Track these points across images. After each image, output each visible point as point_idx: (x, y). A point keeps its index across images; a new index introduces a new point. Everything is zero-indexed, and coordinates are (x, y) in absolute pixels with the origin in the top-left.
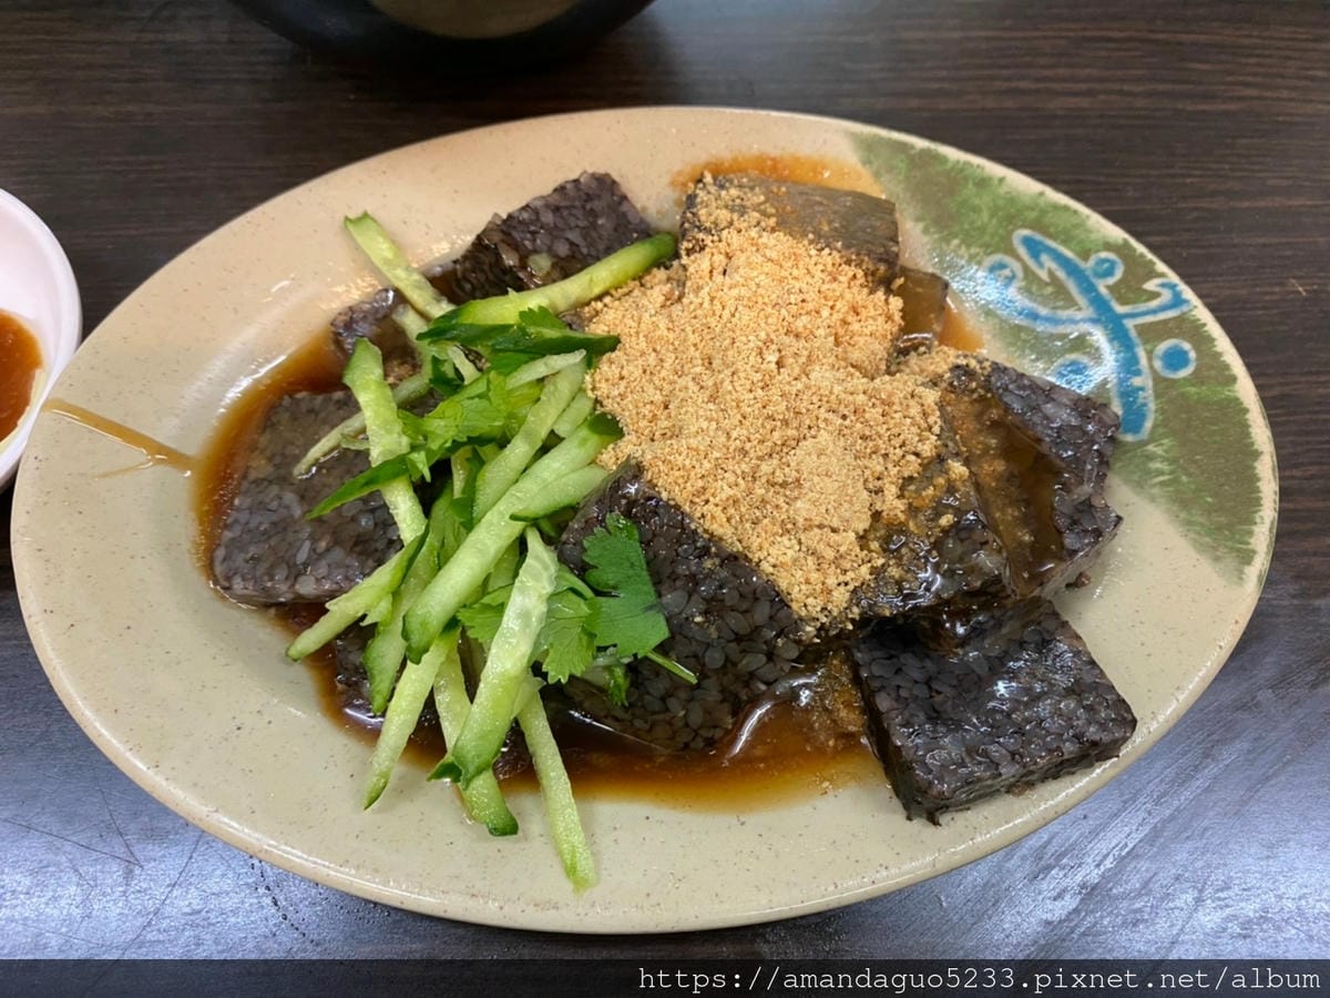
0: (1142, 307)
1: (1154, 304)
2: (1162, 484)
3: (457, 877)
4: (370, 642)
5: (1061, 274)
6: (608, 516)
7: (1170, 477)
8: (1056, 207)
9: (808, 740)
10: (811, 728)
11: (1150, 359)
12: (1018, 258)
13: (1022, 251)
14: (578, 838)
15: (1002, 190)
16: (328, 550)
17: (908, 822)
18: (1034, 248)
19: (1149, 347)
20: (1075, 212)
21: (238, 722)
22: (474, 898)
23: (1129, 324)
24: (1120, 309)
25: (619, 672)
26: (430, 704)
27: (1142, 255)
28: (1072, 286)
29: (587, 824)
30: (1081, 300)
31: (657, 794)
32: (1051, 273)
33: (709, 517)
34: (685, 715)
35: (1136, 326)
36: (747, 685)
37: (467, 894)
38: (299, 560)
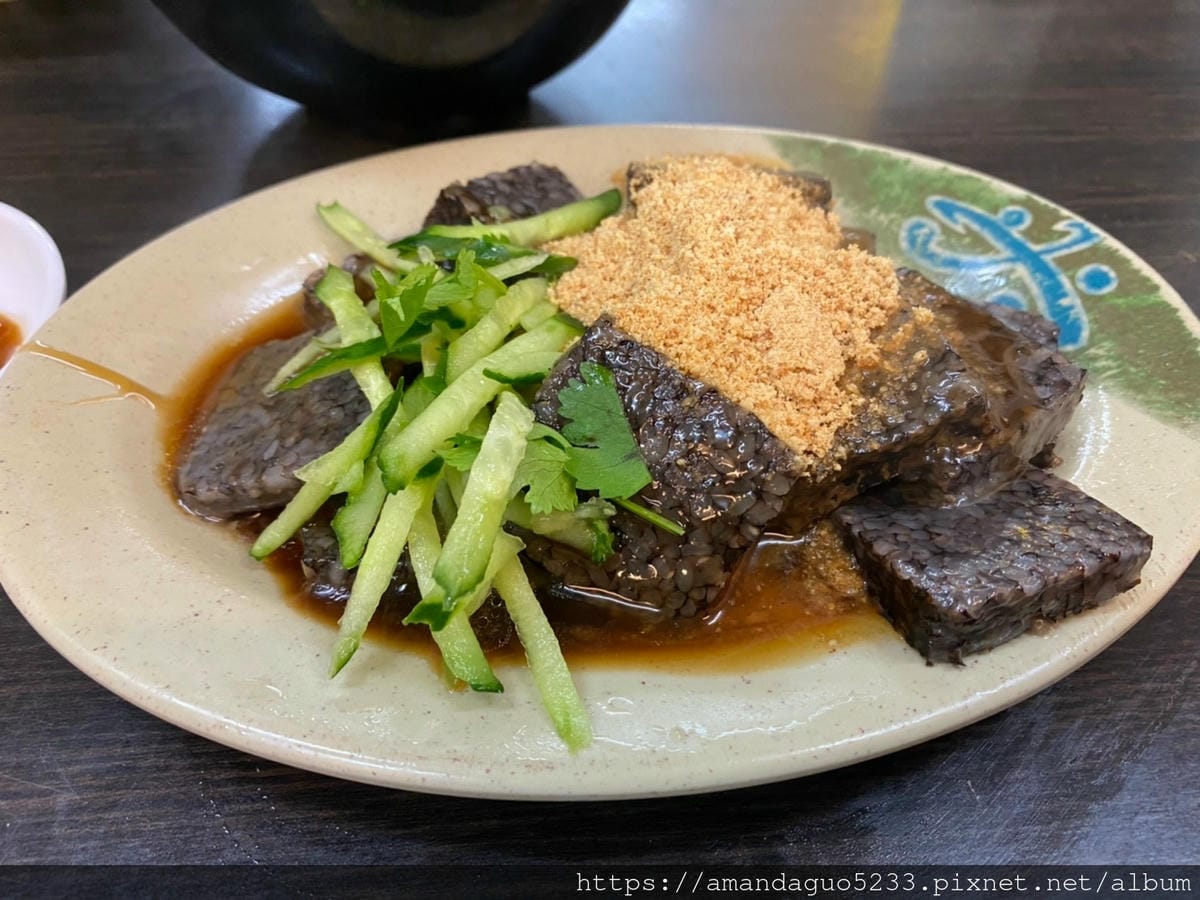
0: (1056, 244)
1: (1066, 240)
2: (1110, 377)
3: (436, 743)
4: (340, 509)
5: (975, 227)
6: (582, 364)
7: (1119, 370)
8: (960, 178)
9: (806, 605)
10: (808, 594)
11: (1073, 283)
12: (933, 217)
13: (937, 213)
14: (570, 697)
15: (910, 168)
16: (297, 443)
17: (929, 668)
18: (948, 210)
19: (1070, 273)
20: (978, 180)
21: (195, 610)
22: (457, 762)
23: (1048, 258)
24: (1036, 248)
25: (603, 527)
26: (405, 557)
27: (1046, 206)
28: (987, 235)
29: (580, 689)
30: (998, 245)
31: (651, 662)
32: (966, 227)
33: (684, 355)
34: (673, 577)
35: (1055, 260)
36: (737, 530)
37: (449, 758)
38: (267, 456)
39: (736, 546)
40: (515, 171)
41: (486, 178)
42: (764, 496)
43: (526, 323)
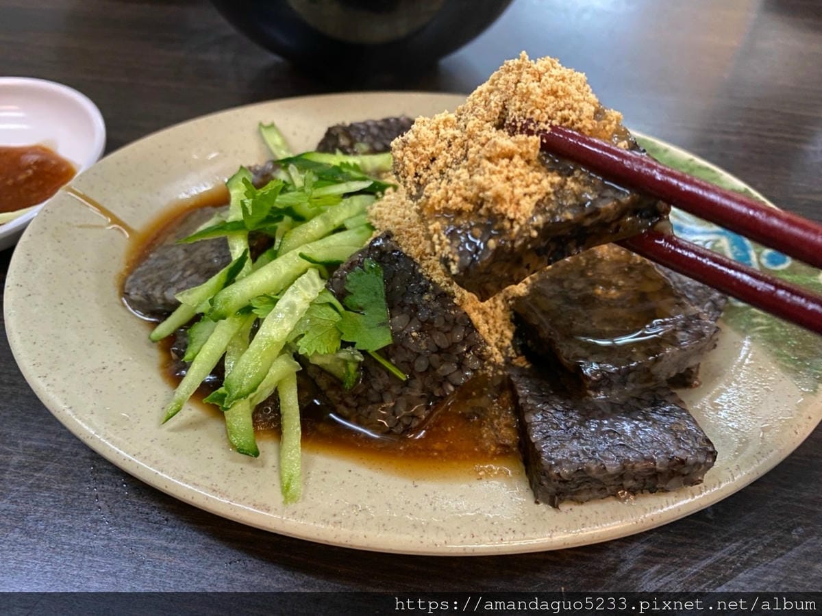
2: (762, 331)
3: (208, 478)
4: (196, 323)
6: (366, 259)
7: (767, 327)
9: (477, 444)
10: (481, 437)
11: (758, 258)
14: (296, 469)
16: (190, 275)
19: (758, 250)
21: (104, 365)
22: (214, 493)
25: (352, 367)
29: (306, 466)
31: (361, 459)
34: (394, 406)
37: (211, 489)
38: (173, 280)
39: (438, 395)
40: (386, 121)
41: (364, 123)
42: (463, 367)
43: (348, 225)
